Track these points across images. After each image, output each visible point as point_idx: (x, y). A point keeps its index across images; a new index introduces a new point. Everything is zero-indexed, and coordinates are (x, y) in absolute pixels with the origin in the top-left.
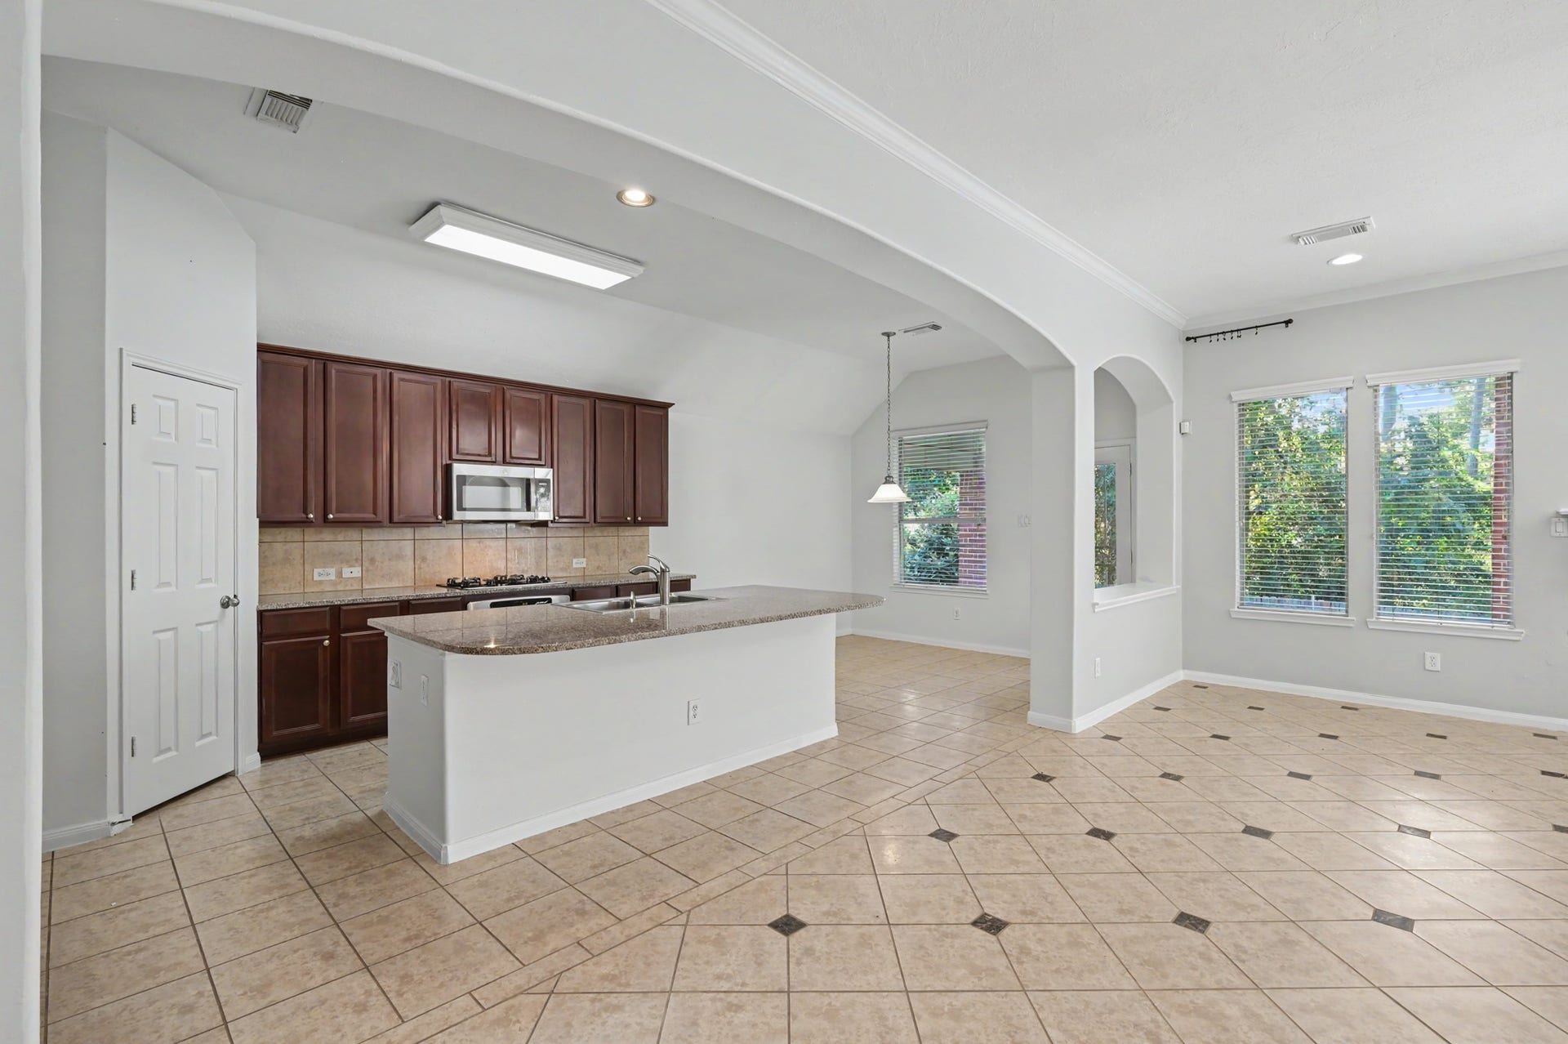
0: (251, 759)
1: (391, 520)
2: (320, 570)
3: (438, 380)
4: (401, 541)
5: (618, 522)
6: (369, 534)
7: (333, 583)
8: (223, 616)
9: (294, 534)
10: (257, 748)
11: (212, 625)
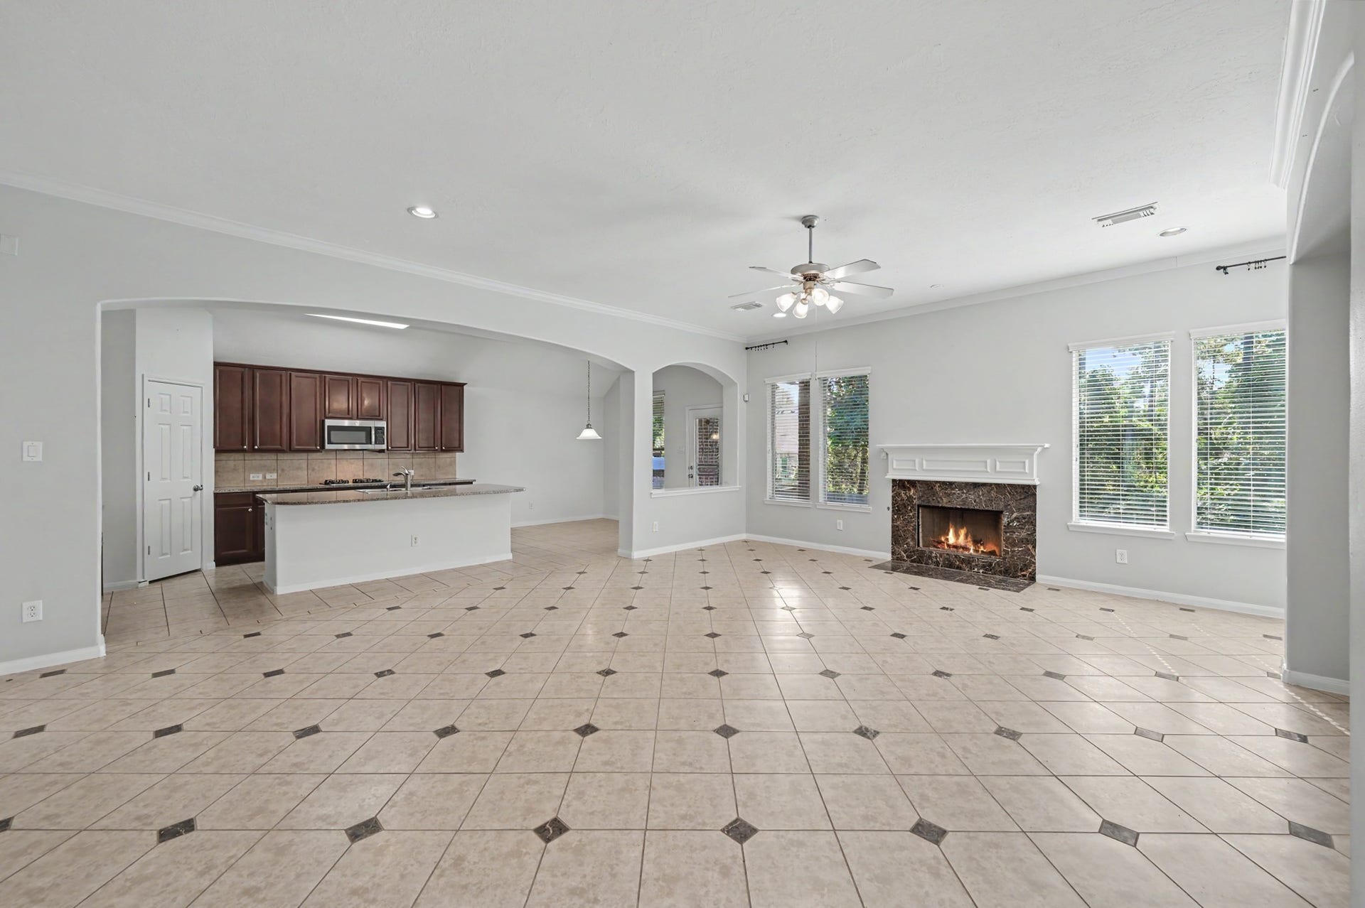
0: (210, 565)
1: (290, 450)
2: (253, 475)
3: (317, 375)
4: (300, 460)
5: (431, 449)
6: (281, 456)
7: (261, 481)
8: (194, 495)
9: (239, 456)
10: (213, 559)
11: (189, 499)
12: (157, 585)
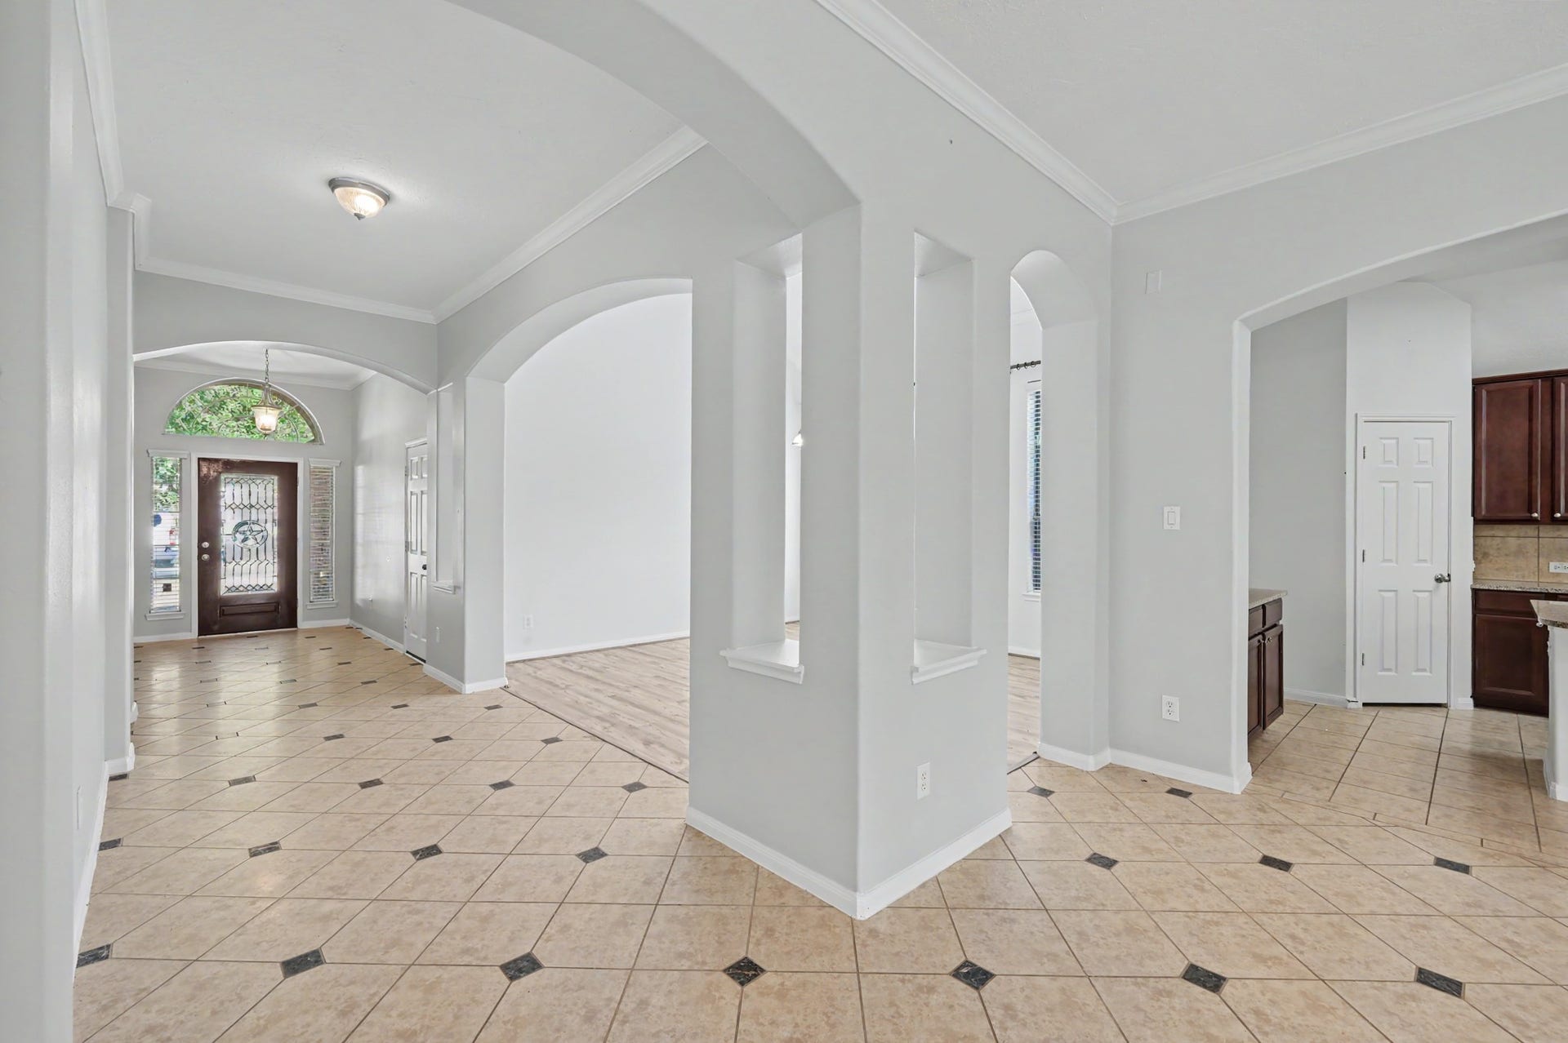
0: (1463, 701)
2: (1558, 564)
8: (1437, 588)
9: (1530, 530)
10: (1470, 695)
11: (1427, 594)
12: (1372, 711)
